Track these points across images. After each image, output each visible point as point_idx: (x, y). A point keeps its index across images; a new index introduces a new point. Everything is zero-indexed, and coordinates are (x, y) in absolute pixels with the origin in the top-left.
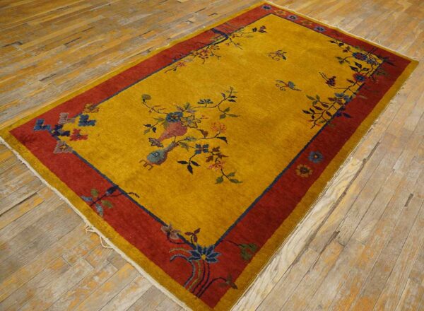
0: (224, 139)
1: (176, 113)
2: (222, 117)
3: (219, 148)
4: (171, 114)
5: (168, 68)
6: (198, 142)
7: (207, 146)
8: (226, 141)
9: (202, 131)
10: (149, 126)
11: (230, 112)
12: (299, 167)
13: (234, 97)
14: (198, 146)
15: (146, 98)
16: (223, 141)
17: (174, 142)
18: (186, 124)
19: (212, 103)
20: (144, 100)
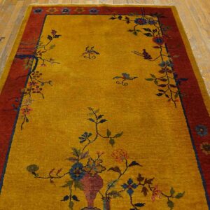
0: (134, 163)
1: (74, 167)
2: (112, 142)
3: (140, 175)
4: (71, 170)
5: (19, 121)
6: (121, 182)
7: (130, 181)
8: (138, 164)
9: (112, 169)
10: (66, 198)
11: (113, 134)
12: (202, 148)
13: (100, 117)
14: (124, 186)
15: (33, 169)
16: (136, 166)
17: (103, 198)
18: (93, 172)
19: (90, 134)
20: (34, 173)
